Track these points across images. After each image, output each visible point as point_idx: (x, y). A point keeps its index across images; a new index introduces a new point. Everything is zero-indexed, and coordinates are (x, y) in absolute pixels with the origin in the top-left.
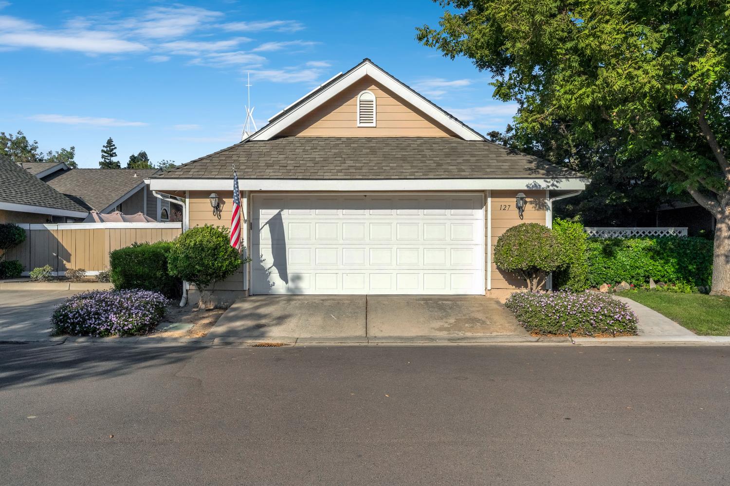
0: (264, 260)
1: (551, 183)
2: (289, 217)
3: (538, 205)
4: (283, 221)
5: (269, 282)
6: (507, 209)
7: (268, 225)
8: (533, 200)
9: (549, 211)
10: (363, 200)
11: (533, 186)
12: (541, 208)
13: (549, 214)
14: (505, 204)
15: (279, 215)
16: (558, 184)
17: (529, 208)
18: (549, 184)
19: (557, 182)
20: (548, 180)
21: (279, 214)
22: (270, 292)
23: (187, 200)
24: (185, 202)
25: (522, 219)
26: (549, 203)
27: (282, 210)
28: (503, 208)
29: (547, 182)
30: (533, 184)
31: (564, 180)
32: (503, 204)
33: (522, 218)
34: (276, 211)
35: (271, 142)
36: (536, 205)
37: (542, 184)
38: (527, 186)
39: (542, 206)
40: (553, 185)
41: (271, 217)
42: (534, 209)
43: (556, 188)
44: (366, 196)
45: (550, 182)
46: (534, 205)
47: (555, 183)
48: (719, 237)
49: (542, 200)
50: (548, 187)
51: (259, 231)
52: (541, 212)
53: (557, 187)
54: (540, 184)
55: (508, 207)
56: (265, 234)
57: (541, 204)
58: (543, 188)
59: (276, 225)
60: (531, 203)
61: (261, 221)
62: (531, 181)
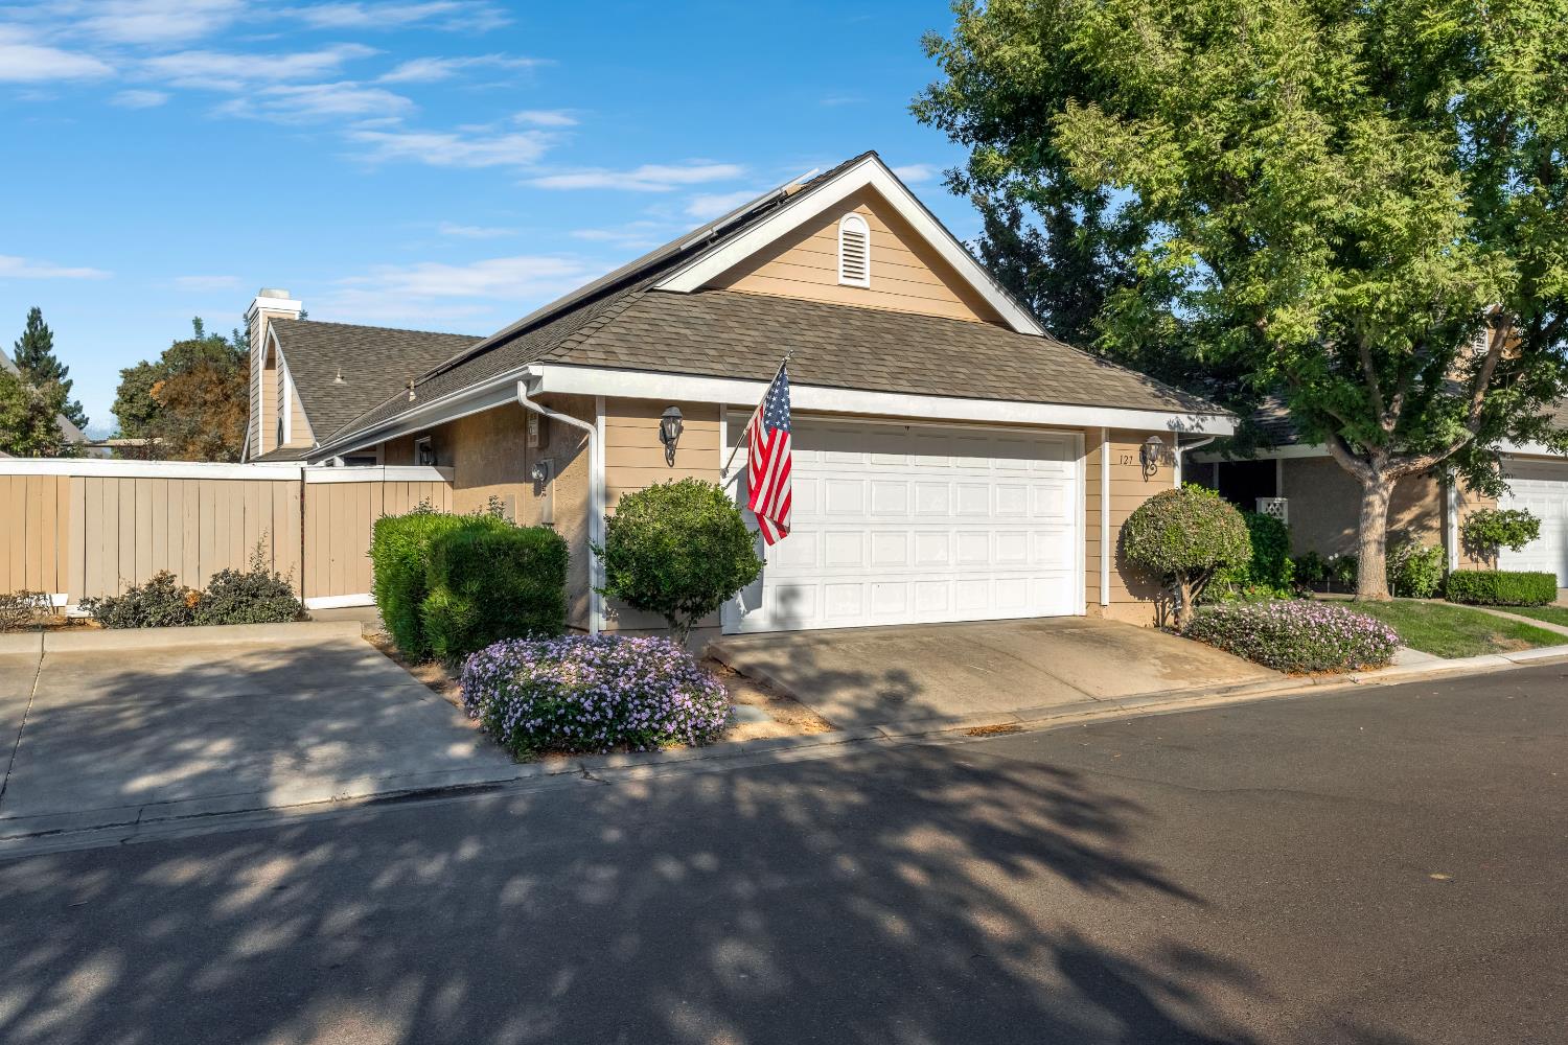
1: (1196, 422)
6: (1128, 462)
8: (1164, 448)
9: (1176, 467)
10: (904, 435)
11: (1174, 424)
12: (1167, 463)
13: (1177, 473)
16: (1201, 424)
19: (1202, 421)
23: (601, 420)
25: (1147, 481)
28: (1124, 460)
30: (1176, 422)
31: (1209, 417)
32: (1124, 453)
36: (1162, 457)
37: (1186, 422)
38: (1168, 425)
39: (1165, 458)
40: (1196, 425)
43: (1197, 431)
44: (908, 427)
45: (1194, 420)
48: (1368, 515)
49: (1170, 449)
50: (1193, 427)
52: (1168, 469)
53: (1200, 429)
54: (1183, 423)
55: (1129, 459)
57: (1167, 455)
58: (1186, 430)
62: (1174, 418)
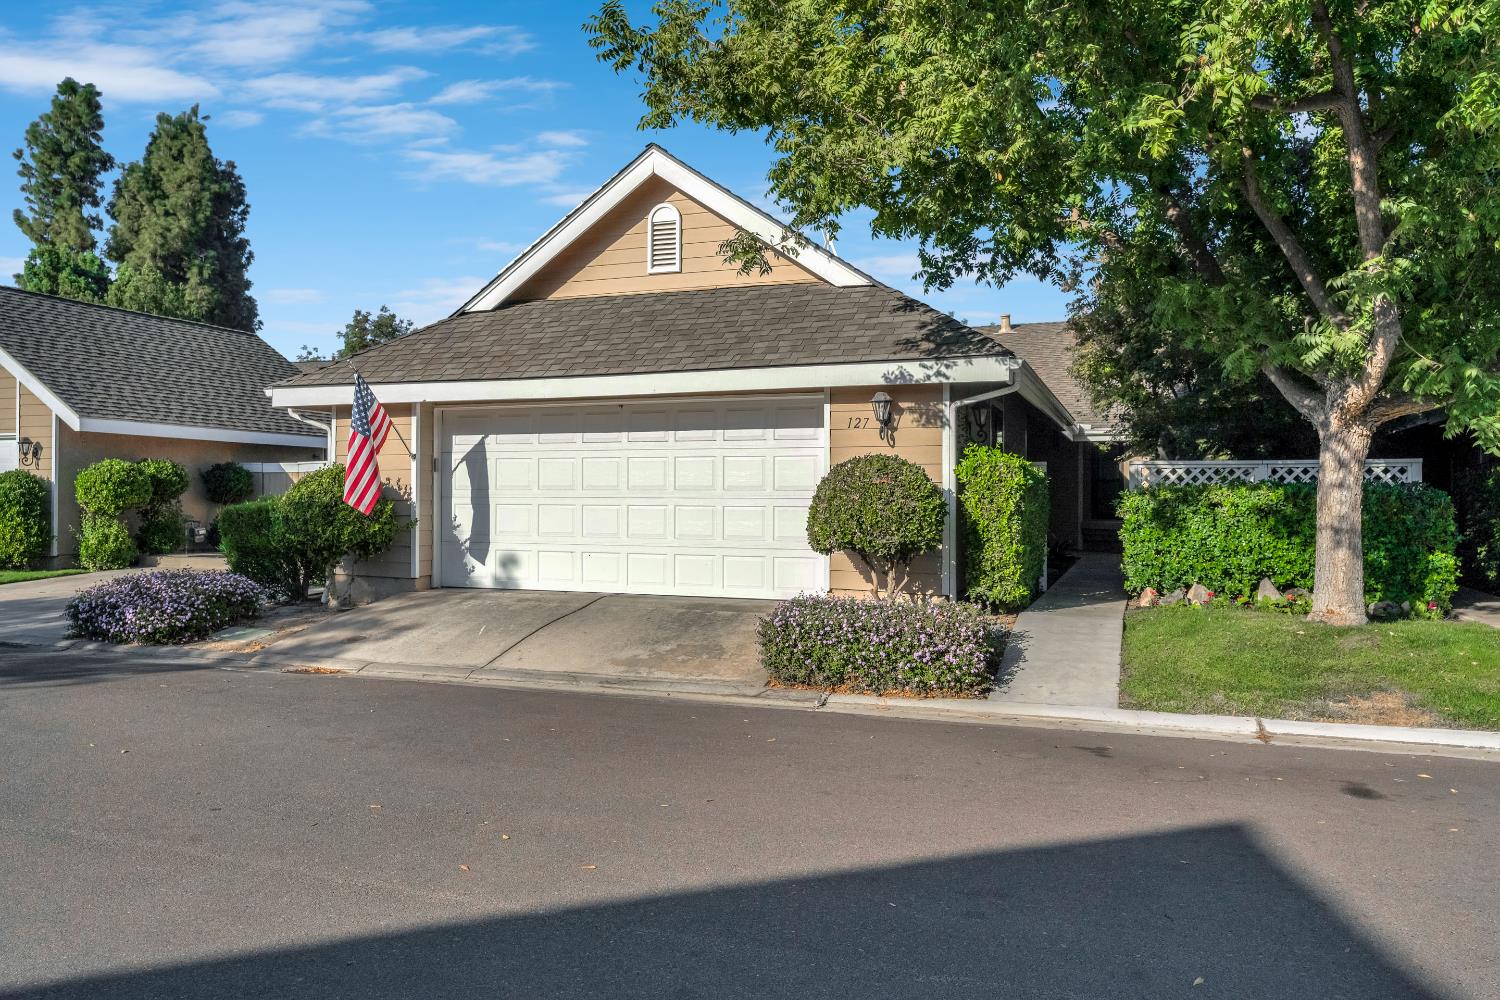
0: (458, 526)
1: (935, 370)
2: (498, 446)
3: (924, 417)
4: (488, 455)
5: (466, 565)
6: (861, 425)
7: (464, 463)
8: (913, 405)
9: (947, 428)
10: (618, 413)
11: (896, 376)
12: (931, 423)
13: (948, 437)
14: (858, 415)
15: (481, 446)
16: (948, 372)
17: (906, 421)
18: (931, 373)
19: (947, 367)
20: (929, 363)
21: (482, 443)
22: (467, 583)
23: (334, 422)
24: (330, 424)
25: (893, 447)
26: (949, 410)
27: (486, 436)
28: (854, 423)
29: (924, 367)
30: (897, 373)
31: (961, 362)
32: (854, 415)
33: (892, 443)
34: (478, 438)
35: (498, 312)
36: (921, 417)
37: (916, 371)
38: (885, 377)
39: (935, 419)
40: (938, 374)
41: (469, 448)
42: (915, 424)
43: (944, 380)
44: (622, 406)
45: (931, 368)
46: (916, 416)
47: (943, 369)
49: (935, 405)
50: (929, 377)
51: (451, 473)
52: (930, 431)
53: (948, 378)
54: (912, 373)
55: (863, 422)
56: (461, 480)
57: (930, 414)
58: (917, 381)
59: (477, 461)
60: (911, 410)
61: (454, 456)
62: (892, 368)
